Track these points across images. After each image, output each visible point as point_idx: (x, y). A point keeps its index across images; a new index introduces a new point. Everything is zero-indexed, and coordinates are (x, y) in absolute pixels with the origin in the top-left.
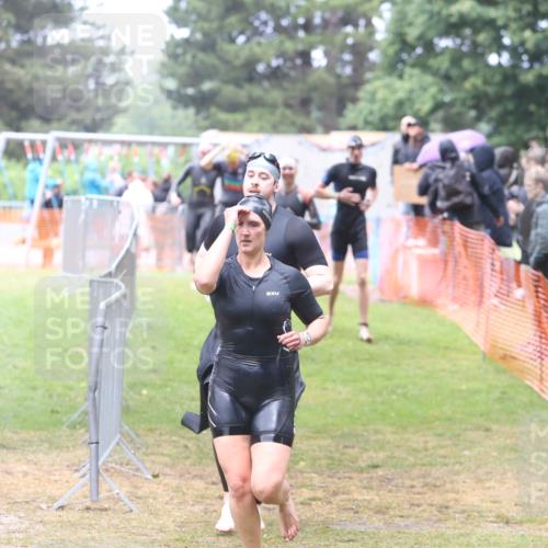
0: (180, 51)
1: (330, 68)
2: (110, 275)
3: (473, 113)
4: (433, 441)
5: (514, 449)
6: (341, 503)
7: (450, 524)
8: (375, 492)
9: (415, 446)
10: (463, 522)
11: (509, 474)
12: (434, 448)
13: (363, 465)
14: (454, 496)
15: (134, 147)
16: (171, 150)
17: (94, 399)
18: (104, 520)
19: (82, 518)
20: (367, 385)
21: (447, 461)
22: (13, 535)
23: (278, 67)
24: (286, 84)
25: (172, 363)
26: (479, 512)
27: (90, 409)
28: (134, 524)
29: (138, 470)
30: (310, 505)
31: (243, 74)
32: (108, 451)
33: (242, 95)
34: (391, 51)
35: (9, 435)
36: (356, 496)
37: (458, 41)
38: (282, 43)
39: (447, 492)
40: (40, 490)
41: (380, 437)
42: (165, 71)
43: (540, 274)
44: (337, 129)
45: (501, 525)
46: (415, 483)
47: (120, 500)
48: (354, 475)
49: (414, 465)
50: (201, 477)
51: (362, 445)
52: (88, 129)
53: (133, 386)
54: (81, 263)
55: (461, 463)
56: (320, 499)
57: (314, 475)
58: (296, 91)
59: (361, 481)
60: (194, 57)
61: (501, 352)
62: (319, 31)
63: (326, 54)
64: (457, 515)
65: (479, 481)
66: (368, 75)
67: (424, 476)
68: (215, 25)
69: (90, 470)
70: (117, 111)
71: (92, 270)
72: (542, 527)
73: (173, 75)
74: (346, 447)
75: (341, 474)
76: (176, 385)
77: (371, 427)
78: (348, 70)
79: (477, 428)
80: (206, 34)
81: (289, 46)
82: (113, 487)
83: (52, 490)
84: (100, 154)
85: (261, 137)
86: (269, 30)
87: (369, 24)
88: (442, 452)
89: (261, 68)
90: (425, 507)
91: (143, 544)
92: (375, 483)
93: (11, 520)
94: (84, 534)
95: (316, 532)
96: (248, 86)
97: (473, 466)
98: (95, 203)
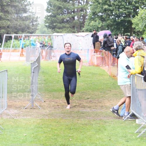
0: (49, 18)
1: (78, 20)
2: (35, 62)
3: (107, 28)
4: (100, 93)
5: (116, 95)
6: (82, 106)
7: (103, 110)
8: (88, 104)
9: (96, 94)
11: (115, 100)
13: (86, 98)
14: (104, 104)
15: (40, 36)
18: (34, 111)
19: (30, 110)
20: (87, 82)
22: (16, 114)
23: (68, 20)
24: (70, 23)
25: (48, 79)
26: (109, 107)
28: (40, 111)
29: (41, 100)
30: (75, 107)
31: (62, 21)
32: (35, 97)
33: (61, 25)
34: (91, 16)
36: (85, 105)
37: (103, 14)
38: (69, 15)
40: (22, 105)
41: (89, 93)
42: (45, 22)
44: (80, 32)
46: (96, 102)
47: (37, 107)
48: (84, 100)
49: (96, 98)
50: (54, 102)
51: (86, 94)
52: (31, 33)
54: (29, 60)
56: (77, 105)
57: (76, 101)
58: (72, 25)
59: (85, 102)
60: (52, 19)
61: (113, 75)
62: (76, 12)
63: (77, 17)
64: (105, 108)
65: (109, 101)
66: (86, 21)
67: (98, 100)
68: (56, 12)
69: (31, 101)
70: (36, 29)
71: (32, 61)
73: (47, 23)
74: (82, 95)
75: (81, 100)
76: (49, 83)
77: (88, 91)
78: (82, 20)
79: (109, 90)
80: (54, 14)
81: (71, 16)
82: (36, 104)
83: (24, 105)
85: (65, 34)
86: (66, 13)
87: (86, 10)
88: (102, 95)
89: (65, 20)
90: (98, 106)
91: (42, 115)
92: (88, 102)
93: (16, 111)
94: (30, 114)
95: (76, 112)
96: (62, 24)
97: (108, 98)
98: (32, 48)
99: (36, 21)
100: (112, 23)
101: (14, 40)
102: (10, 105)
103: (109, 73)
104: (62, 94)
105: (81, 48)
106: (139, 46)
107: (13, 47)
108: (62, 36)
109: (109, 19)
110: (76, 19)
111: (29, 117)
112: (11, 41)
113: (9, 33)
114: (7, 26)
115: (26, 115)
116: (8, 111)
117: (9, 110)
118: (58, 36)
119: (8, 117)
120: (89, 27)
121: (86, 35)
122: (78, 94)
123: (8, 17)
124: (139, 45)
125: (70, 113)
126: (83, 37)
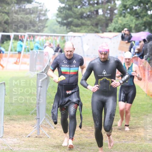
0: (62, 10)
1: (104, 15)
2: (43, 72)
3: (143, 28)
7: (136, 141)
8: (116, 132)
10: (140, 141)
12: (132, 120)
14: (138, 133)
15: (49, 37)
16: (60, 37)
17: (38, 107)
18: (41, 140)
19: (35, 140)
21: (136, 124)
22: (16, 144)
23: (89, 15)
24: (91, 19)
27: (37, 109)
28: (49, 141)
29: (50, 126)
31: (80, 16)
32: (42, 121)
33: (79, 22)
34: (121, 9)
35: (14, 116)
37: (139, 7)
38: (91, 8)
39: (136, 132)
40: (23, 132)
42: (58, 16)
44: (106, 32)
47: (45, 135)
52: (37, 32)
53: (49, 103)
54: (35, 69)
55: (140, 125)
58: (95, 21)
60: (66, 12)
61: (151, 94)
62: (101, 4)
63: (103, 11)
64: (139, 139)
66: (114, 17)
68: (72, 3)
69: (37, 126)
70: (44, 27)
71: (38, 71)
73: (60, 17)
78: (109, 15)
79: (145, 115)
80: (69, 6)
81: (92, 9)
82: (44, 131)
83: (27, 132)
84: (40, 39)
85: (85, 34)
86: (87, 4)
87: (114, 2)
88: (135, 121)
89: (85, 15)
90: (130, 137)
91: (52, 147)
92: (116, 130)
93: (15, 140)
94: (35, 144)
96: (81, 20)
97: (143, 125)
98: (39, 52)
99: (45, 15)
101: (13, 41)
102: (7, 132)
103: (145, 90)
107: (11, 51)
108: (80, 36)
109: (146, 14)
110: (100, 14)
111: (33, 149)
112: (8, 41)
113: (6, 30)
114: (3, 21)
115: (30, 146)
116: (4, 140)
117: (5, 138)
118: (74, 37)
119: (5, 149)
120: (117, 25)
121: (114, 37)
123: (5, 8)
125: (91, 144)
126: (110, 39)
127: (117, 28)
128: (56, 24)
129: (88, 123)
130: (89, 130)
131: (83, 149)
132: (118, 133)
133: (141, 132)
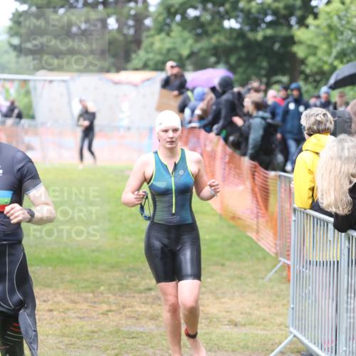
0: (21, 19)
1: (119, 30)
5: (240, 277)
6: (128, 314)
8: (149, 306)
10: (207, 325)
11: (237, 294)
13: (141, 287)
16: (16, 84)
26: (217, 318)
30: (107, 315)
34: (161, 18)
36: (137, 308)
42: (12, 32)
43: (256, 163)
44: (125, 69)
45: (232, 327)
48: (136, 295)
51: (141, 275)
55: (205, 287)
56: (114, 311)
57: (109, 295)
59: (140, 299)
61: (231, 215)
62: (112, 6)
65: (217, 298)
66: (145, 34)
72: (258, 328)
73: (16, 34)
74: (131, 277)
75: (128, 295)
78: (132, 31)
79: (216, 264)
80: (38, 7)
85: (75, 75)
86: (80, 5)
92: (150, 300)
95: (111, 333)
97: (213, 288)
100: (228, 43)
103: (217, 207)
104: (64, 274)
105: (125, 123)
106: (319, 123)
108: (64, 81)
109: (218, 28)
118: (51, 81)
121: (143, 81)
122: (117, 274)
124: (318, 118)
125: (91, 334)
126: (136, 86)
127: (151, 63)
128: (6, 52)
129: (83, 285)
130: (86, 300)
131: (72, 346)
132: (154, 306)
133: (208, 305)
